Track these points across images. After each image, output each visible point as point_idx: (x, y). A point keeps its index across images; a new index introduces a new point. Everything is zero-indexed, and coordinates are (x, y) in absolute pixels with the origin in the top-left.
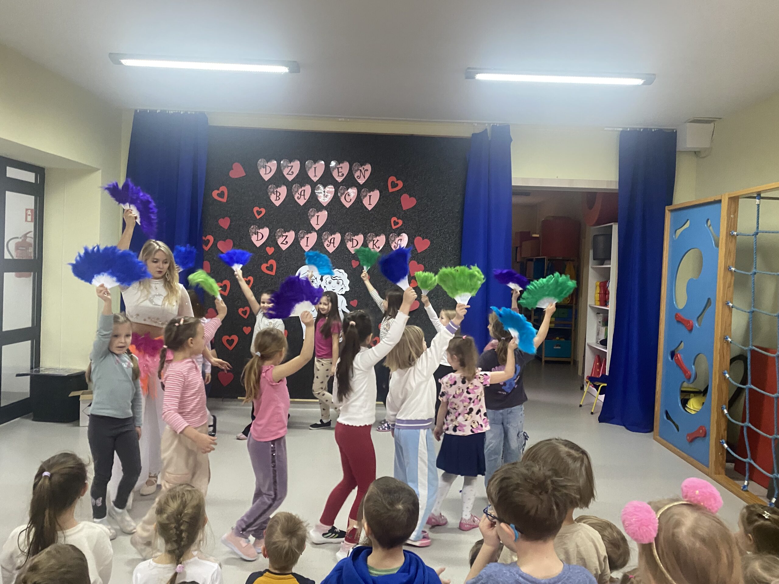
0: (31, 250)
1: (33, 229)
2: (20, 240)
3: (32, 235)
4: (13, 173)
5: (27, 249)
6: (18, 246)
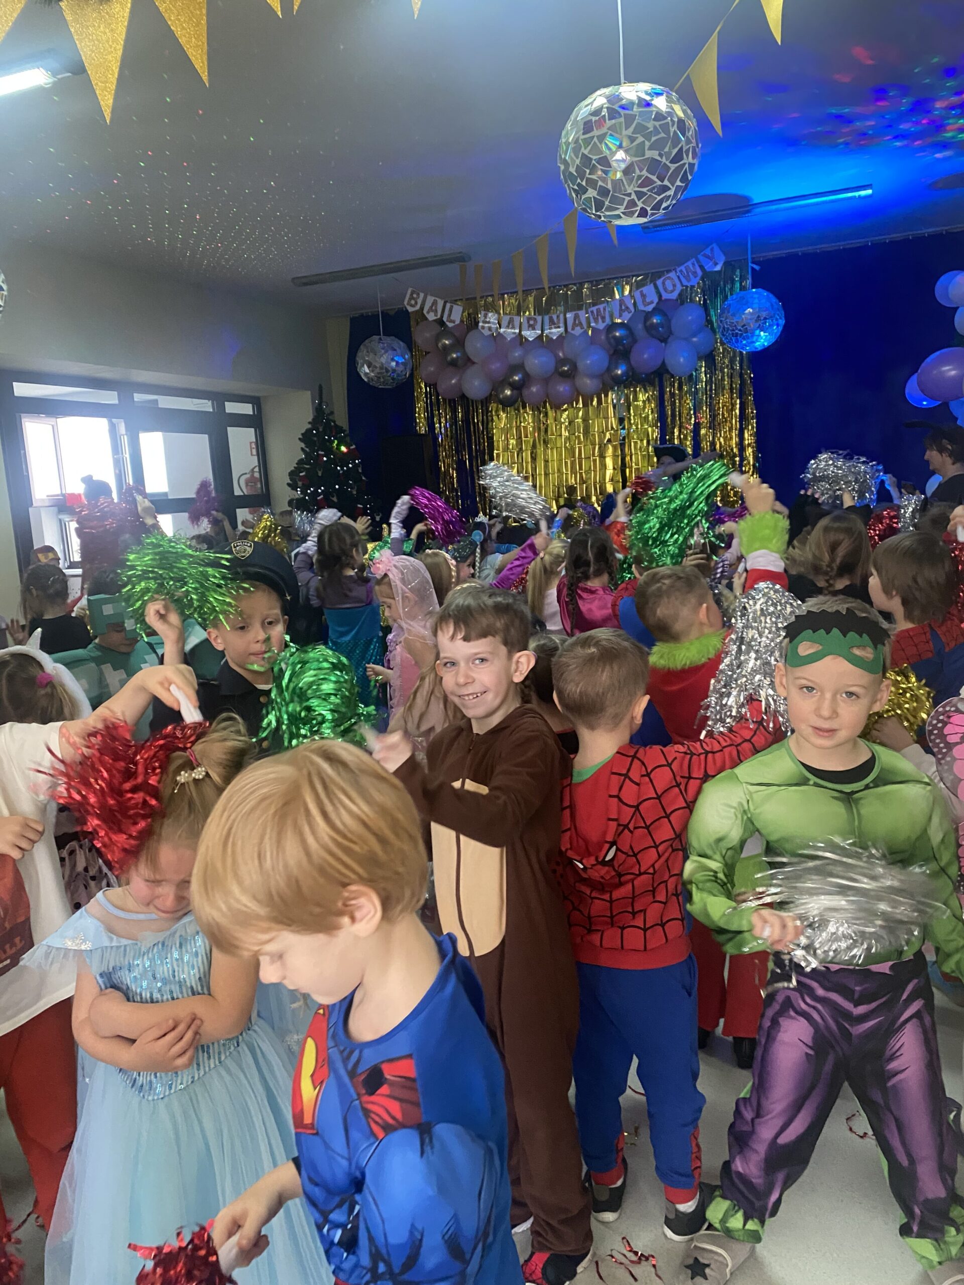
0: (259, 485)
1: (257, 464)
2: (248, 476)
3: (257, 469)
4: (232, 408)
5: (255, 484)
6: (247, 482)
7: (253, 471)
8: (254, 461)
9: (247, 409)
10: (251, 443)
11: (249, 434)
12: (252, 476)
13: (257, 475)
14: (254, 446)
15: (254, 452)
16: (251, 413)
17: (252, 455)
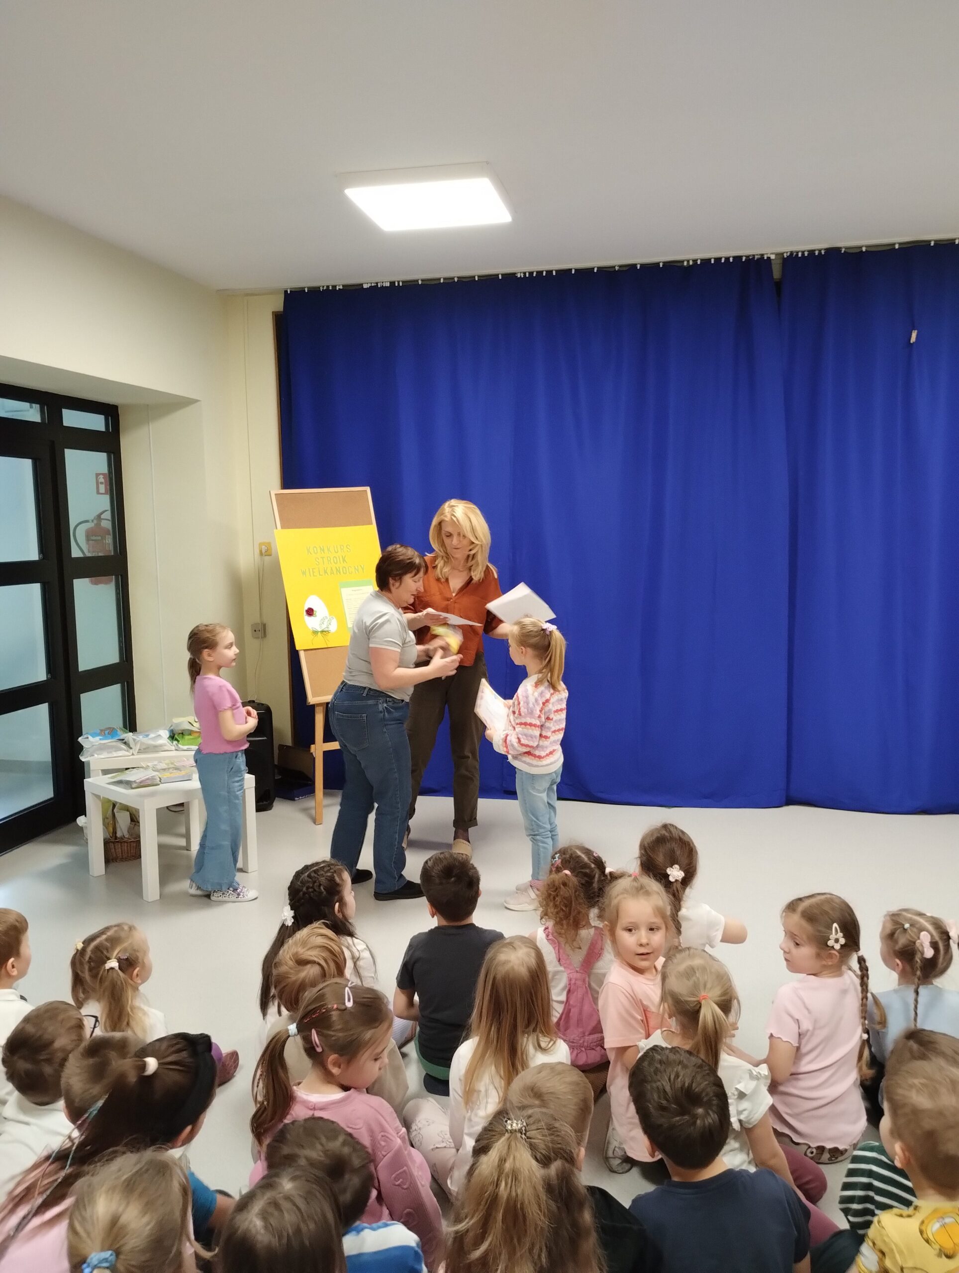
0: (109, 540)
2: (91, 525)
3: (108, 515)
4: (72, 418)
5: (103, 538)
6: (89, 535)
7: (99, 517)
8: (104, 503)
9: (95, 422)
10: (97, 475)
11: (98, 461)
12: (98, 525)
13: (107, 524)
14: (101, 479)
15: (102, 488)
16: (103, 429)
17: (98, 493)
